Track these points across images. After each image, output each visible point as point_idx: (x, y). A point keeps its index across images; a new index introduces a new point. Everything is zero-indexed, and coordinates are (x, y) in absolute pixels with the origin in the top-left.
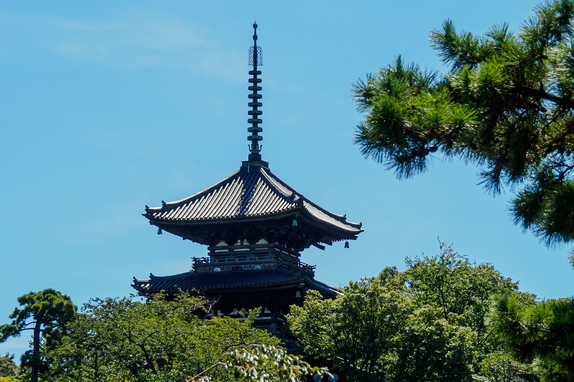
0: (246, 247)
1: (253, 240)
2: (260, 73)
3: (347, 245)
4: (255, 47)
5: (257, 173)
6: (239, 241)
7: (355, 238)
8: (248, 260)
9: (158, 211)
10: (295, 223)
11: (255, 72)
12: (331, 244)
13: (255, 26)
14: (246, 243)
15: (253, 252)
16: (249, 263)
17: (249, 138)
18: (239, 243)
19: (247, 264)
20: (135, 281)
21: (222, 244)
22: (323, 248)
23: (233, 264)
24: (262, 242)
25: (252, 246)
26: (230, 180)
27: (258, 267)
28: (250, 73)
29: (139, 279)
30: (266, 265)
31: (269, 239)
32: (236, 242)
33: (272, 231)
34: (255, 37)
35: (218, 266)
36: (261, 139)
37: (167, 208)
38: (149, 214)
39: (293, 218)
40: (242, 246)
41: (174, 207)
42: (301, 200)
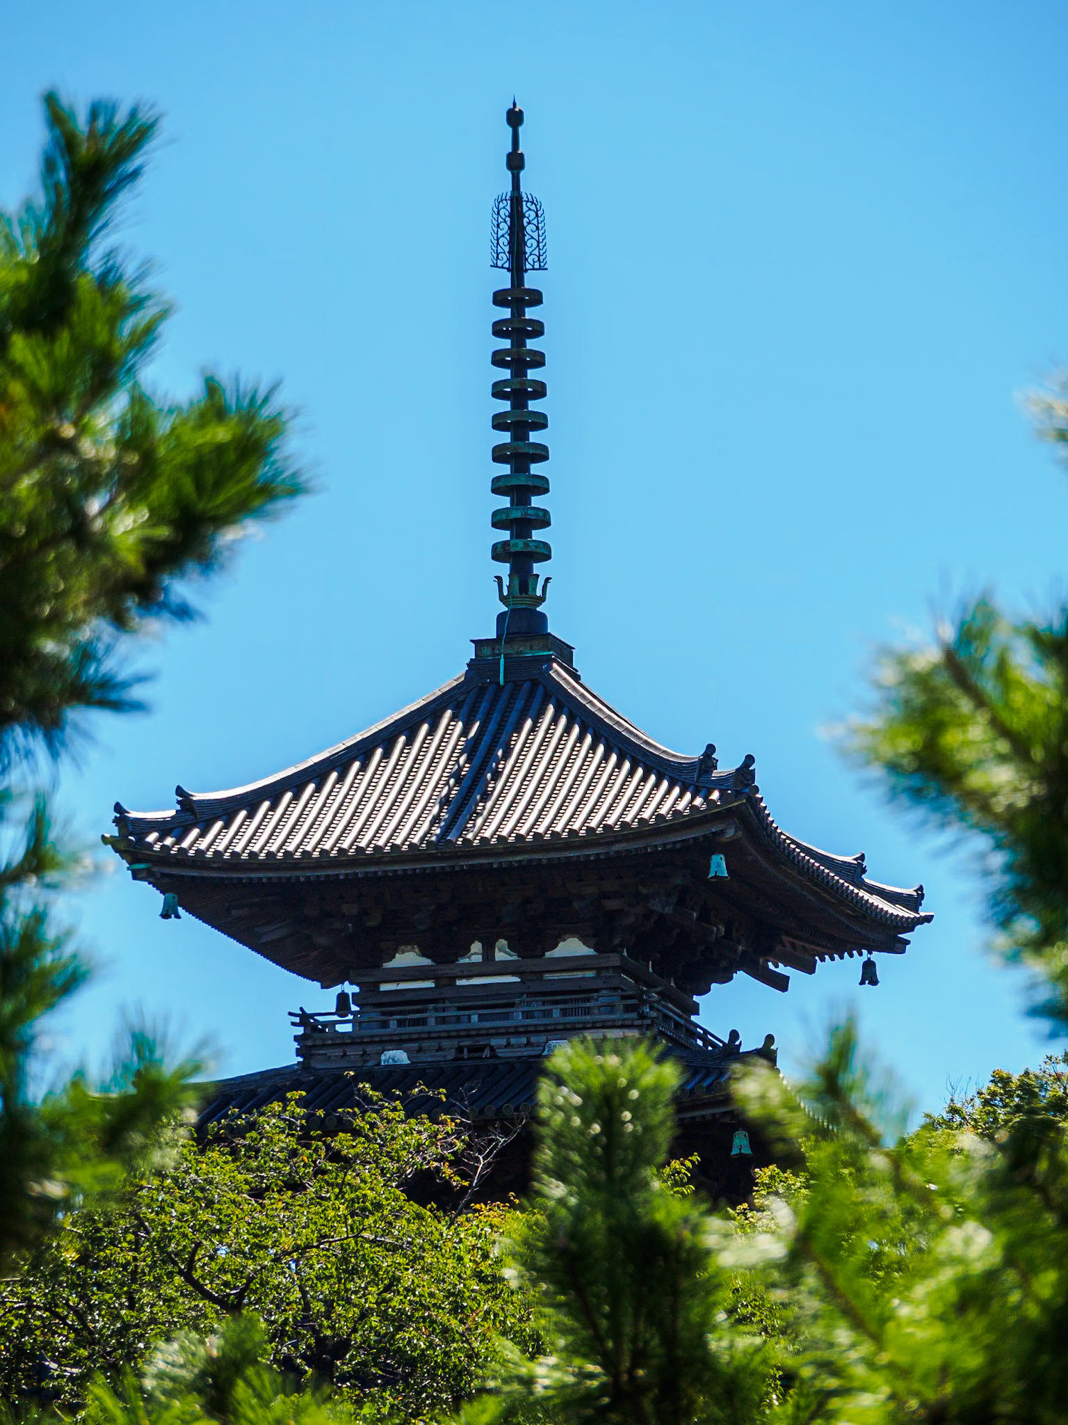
0: (504, 969)
1: (532, 942)
2: (536, 298)
3: (869, 975)
4: (516, 199)
5: (535, 684)
6: (476, 947)
7: (898, 946)
8: (518, 1018)
9: (164, 828)
10: (719, 865)
11: (517, 297)
12: (810, 969)
13: (515, 118)
14: (503, 954)
15: (537, 988)
16: (527, 1032)
17: (500, 553)
18: (476, 953)
19: (517, 1032)
21: (408, 958)
22: (781, 983)
23: (458, 1036)
24: (572, 947)
25: (531, 964)
26: (430, 714)
28: (500, 299)
31: (598, 936)
32: (466, 951)
33: (612, 904)
34: (515, 162)
35: (398, 1043)
36: (543, 553)
37: (196, 814)
38: (129, 839)
39: (710, 846)
40: (489, 966)
41: (226, 810)
42: (745, 773)
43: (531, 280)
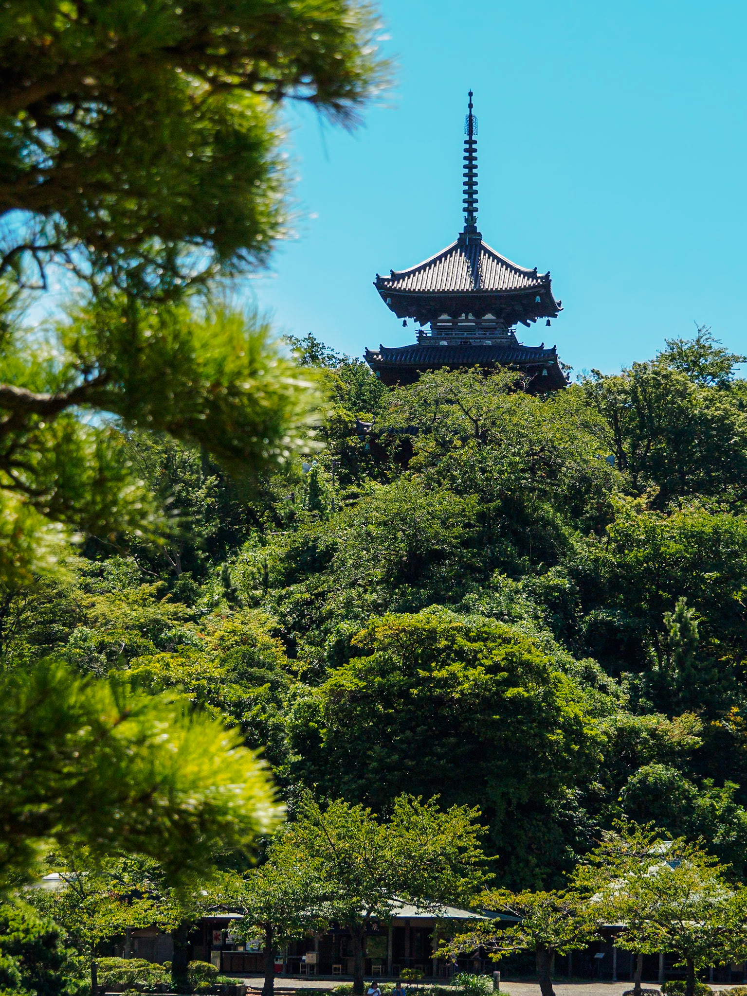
0: (471, 321)
1: (479, 315)
2: (475, 142)
3: (548, 323)
4: (470, 117)
5: (476, 246)
6: (463, 315)
7: (555, 316)
8: (477, 335)
9: (388, 280)
10: (538, 299)
11: (471, 142)
13: (471, 94)
14: (470, 317)
15: (479, 326)
16: (479, 338)
17: (465, 210)
18: (463, 316)
19: (477, 338)
20: (368, 352)
21: (445, 317)
22: (528, 325)
23: (461, 338)
24: (489, 316)
25: (478, 320)
26: (450, 252)
27: (489, 342)
28: (466, 142)
29: (371, 350)
30: (498, 341)
31: (497, 314)
32: (460, 316)
34: (471, 106)
35: (444, 339)
36: (476, 210)
37: (396, 277)
38: (380, 283)
39: (537, 294)
40: (467, 320)
41: (402, 276)
42: (548, 275)
43: (474, 138)
